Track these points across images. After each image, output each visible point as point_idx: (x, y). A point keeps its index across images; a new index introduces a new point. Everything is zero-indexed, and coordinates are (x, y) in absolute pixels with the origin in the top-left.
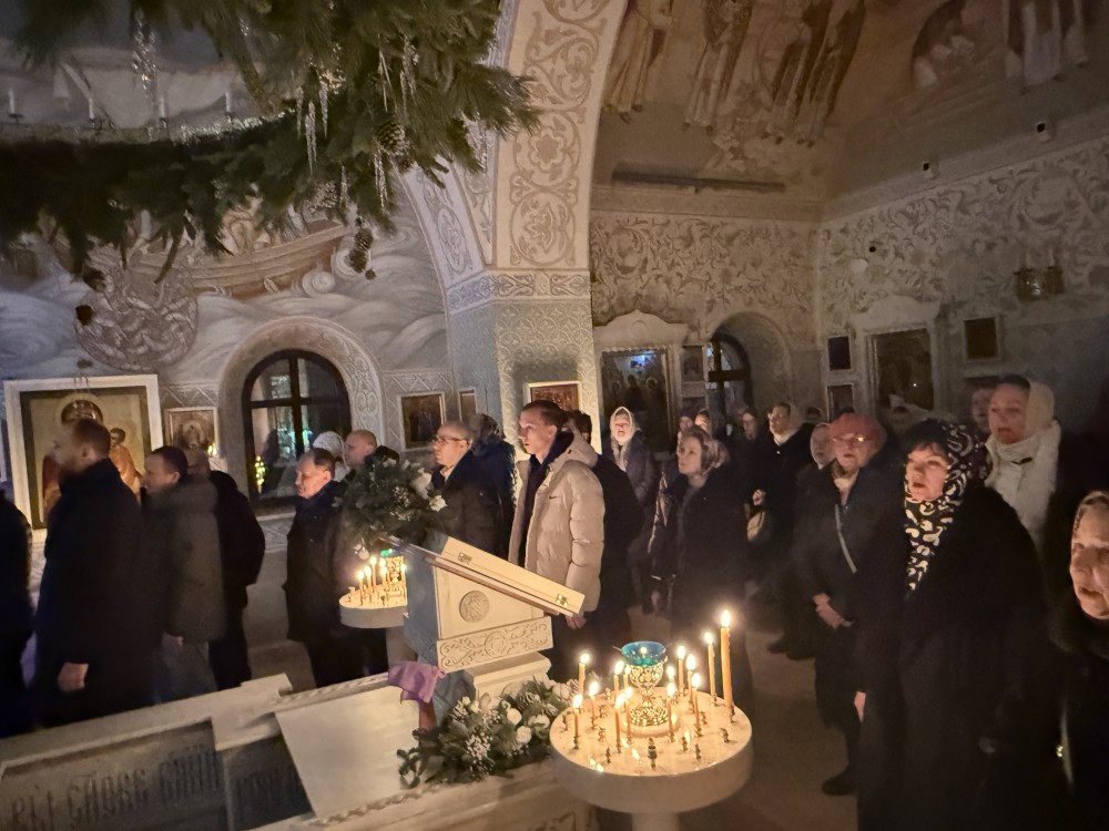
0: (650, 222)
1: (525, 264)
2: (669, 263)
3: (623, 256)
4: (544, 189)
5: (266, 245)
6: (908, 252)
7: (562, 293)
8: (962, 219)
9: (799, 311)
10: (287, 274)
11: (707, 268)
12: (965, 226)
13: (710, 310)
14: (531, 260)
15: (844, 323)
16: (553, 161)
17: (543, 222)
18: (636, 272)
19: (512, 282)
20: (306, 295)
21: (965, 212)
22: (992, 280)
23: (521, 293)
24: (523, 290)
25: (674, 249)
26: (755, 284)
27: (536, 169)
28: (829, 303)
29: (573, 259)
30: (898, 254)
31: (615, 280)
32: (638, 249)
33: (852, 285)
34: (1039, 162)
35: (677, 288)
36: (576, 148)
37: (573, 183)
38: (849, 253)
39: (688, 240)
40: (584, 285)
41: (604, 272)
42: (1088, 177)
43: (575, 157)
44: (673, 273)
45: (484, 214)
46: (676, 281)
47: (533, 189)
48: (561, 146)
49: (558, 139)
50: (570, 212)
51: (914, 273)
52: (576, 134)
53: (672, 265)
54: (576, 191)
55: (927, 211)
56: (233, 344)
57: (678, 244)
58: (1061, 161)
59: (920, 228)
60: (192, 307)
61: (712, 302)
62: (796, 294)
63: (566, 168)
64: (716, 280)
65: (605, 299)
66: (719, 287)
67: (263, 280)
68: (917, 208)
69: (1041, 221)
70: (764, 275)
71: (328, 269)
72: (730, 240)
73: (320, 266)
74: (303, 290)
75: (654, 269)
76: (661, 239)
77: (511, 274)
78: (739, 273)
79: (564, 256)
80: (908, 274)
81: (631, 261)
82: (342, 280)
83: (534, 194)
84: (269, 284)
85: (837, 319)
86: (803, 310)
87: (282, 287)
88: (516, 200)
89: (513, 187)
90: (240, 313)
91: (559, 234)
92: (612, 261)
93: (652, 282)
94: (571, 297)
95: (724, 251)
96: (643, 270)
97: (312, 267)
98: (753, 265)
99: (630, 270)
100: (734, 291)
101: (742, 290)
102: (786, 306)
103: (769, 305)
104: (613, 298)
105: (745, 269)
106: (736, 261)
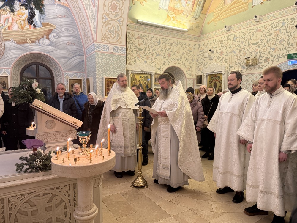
0: (148, 36)
1: (106, 42)
2: (153, 49)
3: (139, 45)
4: (113, 20)
5: (28, 29)
6: (219, 52)
7: (117, 52)
8: (234, 43)
9: (190, 67)
10: (35, 38)
11: (164, 52)
12: (234, 45)
13: (164, 64)
14: (108, 41)
15: (201, 71)
16: (115, 11)
17: (112, 30)
18: (143, 51)
19: (102, 47)
20: (41, 46)
21: (234, 41)
22: (240, 60)
23: (104, 50)
24: (105, 49)
25: (154, 45)
26: (177, 58)
27: (110, 13)
28: (198, 66)
29: (121, 42)
30: (217, 52)
31: (137, 52)
32: (144, 44)
33: (204, 61)
34: (255, 27)
35: (155, 57)
36: (123, 8)
37: (122, 19)
38: (204, 51)
39: (159, 43)
40: (123, 50)
41: (134, 50)
42: (266, 33)
43: (123, 11)
44: (154, 52)
45: (94, 25)
46: (155, 55)
47: (109, 19)
48: (118, 7)
49: (117, 5)
50: (121, 28)
51: (220, 58)
52: (123, 3)
54: (122, 22)
55: (225, 40)
56: (16, 58)
57: (156, 44)
58: (260, 27)
59: (223, 45)
60: (3, 45)
61: (165, 62)
62: (189, 62)
63: (120, 14)
64: (166, 55)
65: (133, 58)
66: (167, 58)
67: (26, 39)
68: (223, 39)
69: (254, 44)
70: (180, 56)
71: (48, 38)
72: (171, 44)
73: (45, 37)
74: (39, 43)
75: (148, 50)
76: (151, 42)
77: (102, 44)
78: (173, 54)
79: (118, 41)
80: (219, 58)
81: (141, 47)
82: (52, 42)
83: (109, 21)
84: (29, 41)
85: (200, 70)
87: (33, 42)
88: (104, 22)
89: (103, 18)
90: (18, 48)
91: (117, 34)
92: (136, 46)
93: (148, 54)
94: (120, 53)
95: (169, 48)
96: (145, 50)
97: (43, 37)
98: (177, 52)
99: (141, 50)
100: (171, 60)
101: (174, 60)
102: (186, 65)
103: (181, 64)
104: (136, 57)
105: (175, 53)
106: (172, 51)
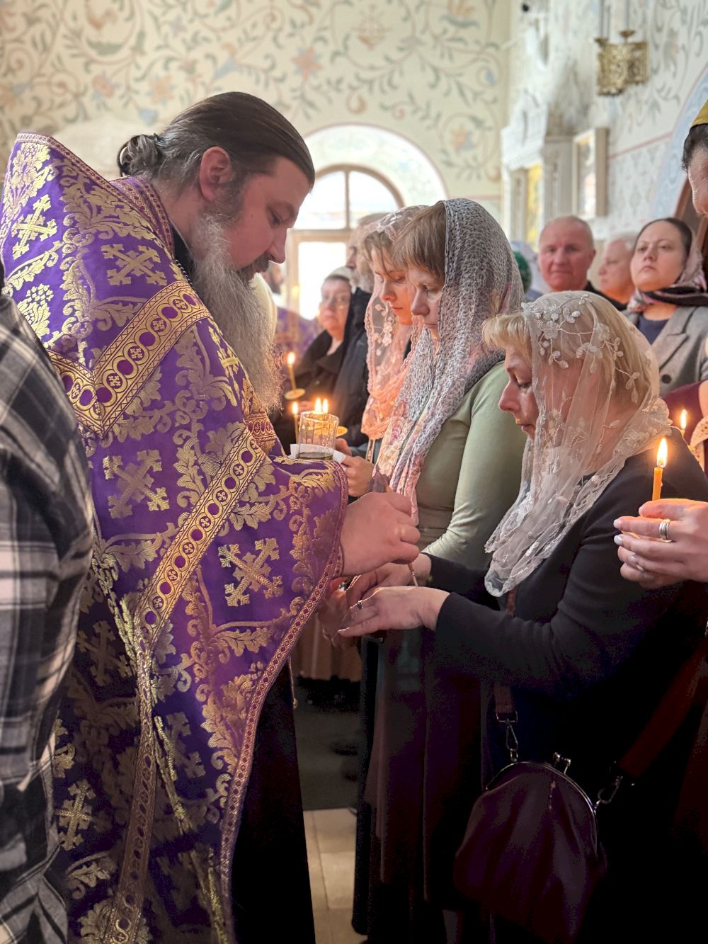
2: (188, 36)
3: (97, 25)
9: (470, 126)
11: (267, 46)
26: (366, 75)
31: (87, 65)
32: (126, 13)
41: (65, 54)
44: (197, 54)
53: (195, 41)
62: (462, 94)
65: (69, 97)
66: (294, 81)
70: (387, 59)
75: (159, 48)
78: (336, 54)
81: (109, 34)
86: (478, 122)
92: (77, 34)
93: (158, 70)
96: (138, 49)
98: (365, 40)
99: (113, 48)
100: (325, 87)
101: (344, 86)
102: (439, 116)
103: (402, 112)
104: (83, 94)
105: (346, 47)
106: (327, 34)
